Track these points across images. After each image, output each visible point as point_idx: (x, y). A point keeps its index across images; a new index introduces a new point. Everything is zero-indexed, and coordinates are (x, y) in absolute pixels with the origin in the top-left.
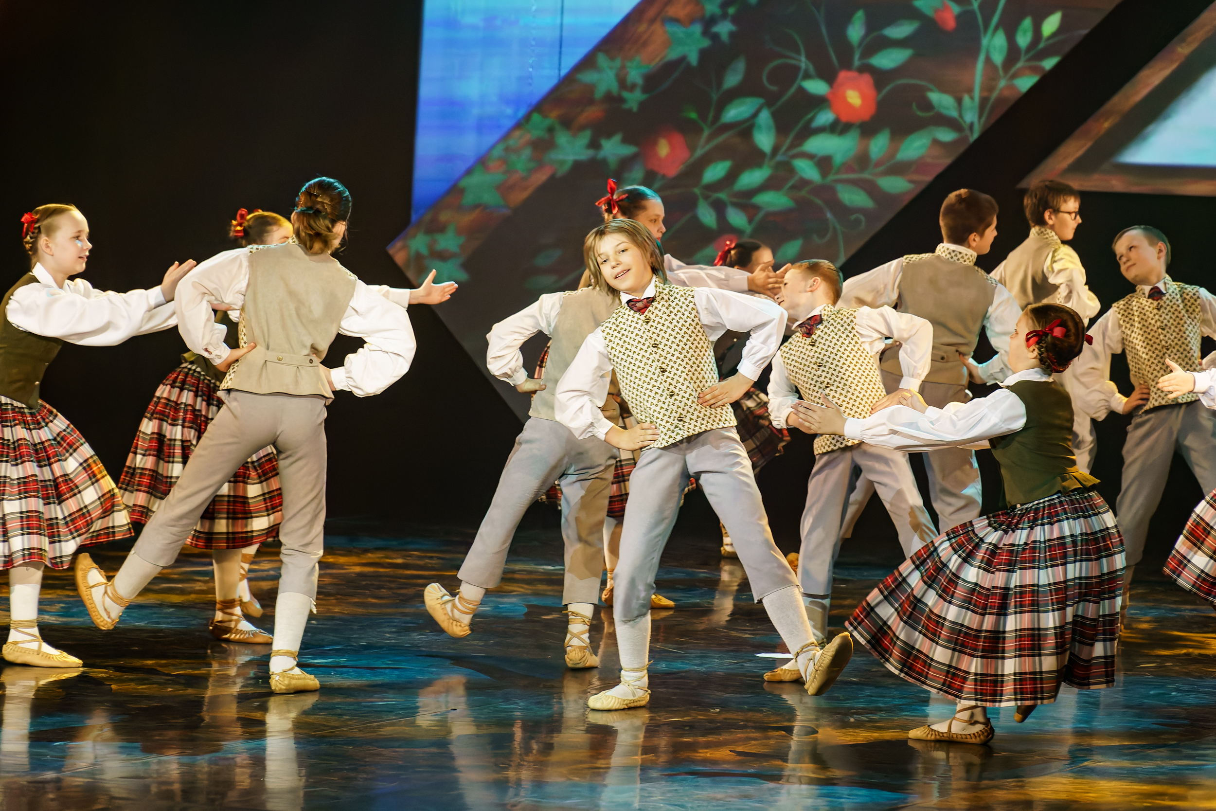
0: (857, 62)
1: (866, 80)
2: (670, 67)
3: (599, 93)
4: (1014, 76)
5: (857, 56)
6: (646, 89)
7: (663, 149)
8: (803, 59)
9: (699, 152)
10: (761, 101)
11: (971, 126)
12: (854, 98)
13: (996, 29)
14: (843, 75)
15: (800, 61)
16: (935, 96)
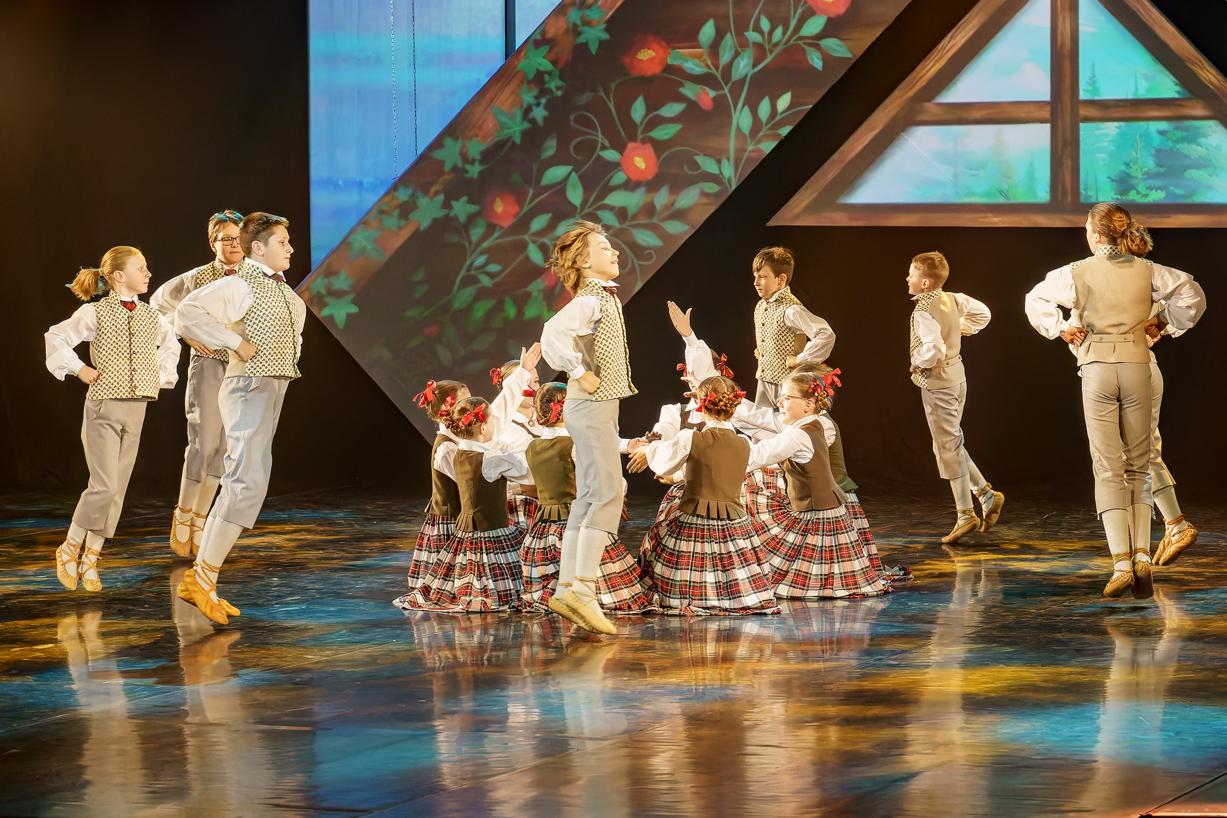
0: (640, 137)
1: (649, 149)
2: (500, 145)
3: (448, 167)
4: (759, 142)
5: (640, 131)
6: (482, 162)
7: (499, 207)
8: (600, 134)
9: (525, 209)
10: (571, 168)
11: (729, 179)
12: (640, 163)
13: (743, 107)
14: (631, 145)
15: (598, 136)
16: (700, 159)
